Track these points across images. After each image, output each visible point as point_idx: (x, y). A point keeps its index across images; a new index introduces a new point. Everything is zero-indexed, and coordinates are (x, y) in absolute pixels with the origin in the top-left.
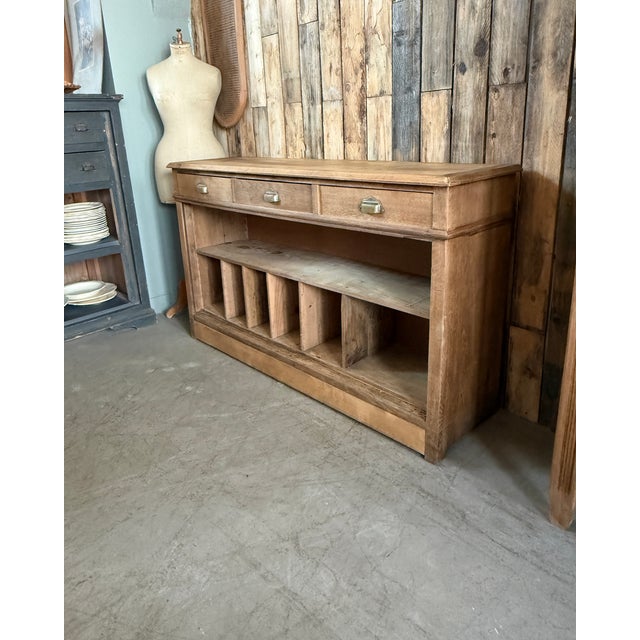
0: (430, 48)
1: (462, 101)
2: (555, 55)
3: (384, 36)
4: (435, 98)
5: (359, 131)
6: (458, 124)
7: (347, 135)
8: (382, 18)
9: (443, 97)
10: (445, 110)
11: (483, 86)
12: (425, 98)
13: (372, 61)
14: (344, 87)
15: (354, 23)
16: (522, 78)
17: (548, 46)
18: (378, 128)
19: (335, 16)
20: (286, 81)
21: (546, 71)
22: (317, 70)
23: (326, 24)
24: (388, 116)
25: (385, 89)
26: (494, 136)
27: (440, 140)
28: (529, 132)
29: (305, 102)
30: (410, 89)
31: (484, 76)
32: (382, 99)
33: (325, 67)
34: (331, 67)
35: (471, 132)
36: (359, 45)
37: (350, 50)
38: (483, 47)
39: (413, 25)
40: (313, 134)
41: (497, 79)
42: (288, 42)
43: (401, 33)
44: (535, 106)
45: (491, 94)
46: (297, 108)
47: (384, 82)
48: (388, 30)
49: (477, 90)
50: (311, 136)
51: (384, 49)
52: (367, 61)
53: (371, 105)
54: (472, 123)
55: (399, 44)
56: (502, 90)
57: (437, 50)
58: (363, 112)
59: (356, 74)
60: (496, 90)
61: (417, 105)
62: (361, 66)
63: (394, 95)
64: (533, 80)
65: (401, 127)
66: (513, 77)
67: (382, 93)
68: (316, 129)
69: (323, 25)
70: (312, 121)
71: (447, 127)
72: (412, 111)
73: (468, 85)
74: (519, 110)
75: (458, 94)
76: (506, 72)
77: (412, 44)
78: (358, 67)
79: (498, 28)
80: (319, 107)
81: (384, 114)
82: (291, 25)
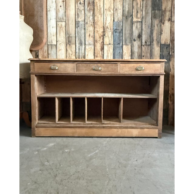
0: (125, 34)
1: (135, 48)
2: (157, 40)
3: (111, 29)
4: (127, 46)
5: (101, 54)
6: (134, 53)
7: (96, 55)
8: (110, 25)
9: (129, 47)
10: (130, 50)
11: (140, 44)
12: (124, 47)
13: (106, 35)
14: (95, 41)
15: (100, 24)
16: (150, 44)
17: (155, 38)
18: (108, 53)
19: (92, 21)
20: (69, 37)
21: (155, 43)
22: (84, 35)
23: (88, 23)
24: (112, 51)
25: (111, 43)
26: (143, 56)
27: (128, 57)
28: (152, 56)
29: (77, 44)
30: (119, 44)
31: (140, 43)
32: (110, 46)
33: (87, 35)
34: (90, 35)
35: (138, 55)
36: (102, 30)
37: (98, 31)
38: (140, 36)
39: (120, 28)
40: (81, 54)
41: (143, 44)
42: (71, 26)
43: (116, 29)
44: (153, 50)
45: (142, 47)
46: (74, 46)
47: (110, 41)
48: (112, 28)
49: (138, 46)
50: (79, 55)
51: (111, 33)
52: (104, 35)
53: (106, 47)
54: (138, 53)
55: (116, 32)
56: (145, 46)
57: (127, 35)
58: (102, 49)
59: (100, 38)
60: (144, 46)
61: (121, 48)
62: (102, 36)
63: (114, 44)
64: (152, 45)
65: (116, 53)
66: (148, 43)
67: (110, 44)
68: (82, 53)
69: (87, 23)
70: (80, 51)
71: (130, 54)
72: (120, 49)
73: (136, 44)
74: (149, 51)
75: (134, 46)
76: (146, 42)
77: (120, 33)
78: (101, 36)
79: (143, 33)
80: (84, 46)
81: (110, 50)
82: (72, 21)
